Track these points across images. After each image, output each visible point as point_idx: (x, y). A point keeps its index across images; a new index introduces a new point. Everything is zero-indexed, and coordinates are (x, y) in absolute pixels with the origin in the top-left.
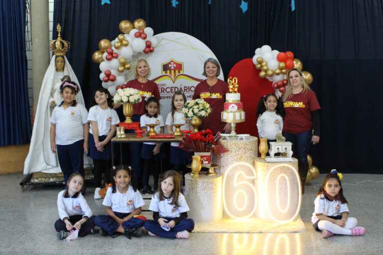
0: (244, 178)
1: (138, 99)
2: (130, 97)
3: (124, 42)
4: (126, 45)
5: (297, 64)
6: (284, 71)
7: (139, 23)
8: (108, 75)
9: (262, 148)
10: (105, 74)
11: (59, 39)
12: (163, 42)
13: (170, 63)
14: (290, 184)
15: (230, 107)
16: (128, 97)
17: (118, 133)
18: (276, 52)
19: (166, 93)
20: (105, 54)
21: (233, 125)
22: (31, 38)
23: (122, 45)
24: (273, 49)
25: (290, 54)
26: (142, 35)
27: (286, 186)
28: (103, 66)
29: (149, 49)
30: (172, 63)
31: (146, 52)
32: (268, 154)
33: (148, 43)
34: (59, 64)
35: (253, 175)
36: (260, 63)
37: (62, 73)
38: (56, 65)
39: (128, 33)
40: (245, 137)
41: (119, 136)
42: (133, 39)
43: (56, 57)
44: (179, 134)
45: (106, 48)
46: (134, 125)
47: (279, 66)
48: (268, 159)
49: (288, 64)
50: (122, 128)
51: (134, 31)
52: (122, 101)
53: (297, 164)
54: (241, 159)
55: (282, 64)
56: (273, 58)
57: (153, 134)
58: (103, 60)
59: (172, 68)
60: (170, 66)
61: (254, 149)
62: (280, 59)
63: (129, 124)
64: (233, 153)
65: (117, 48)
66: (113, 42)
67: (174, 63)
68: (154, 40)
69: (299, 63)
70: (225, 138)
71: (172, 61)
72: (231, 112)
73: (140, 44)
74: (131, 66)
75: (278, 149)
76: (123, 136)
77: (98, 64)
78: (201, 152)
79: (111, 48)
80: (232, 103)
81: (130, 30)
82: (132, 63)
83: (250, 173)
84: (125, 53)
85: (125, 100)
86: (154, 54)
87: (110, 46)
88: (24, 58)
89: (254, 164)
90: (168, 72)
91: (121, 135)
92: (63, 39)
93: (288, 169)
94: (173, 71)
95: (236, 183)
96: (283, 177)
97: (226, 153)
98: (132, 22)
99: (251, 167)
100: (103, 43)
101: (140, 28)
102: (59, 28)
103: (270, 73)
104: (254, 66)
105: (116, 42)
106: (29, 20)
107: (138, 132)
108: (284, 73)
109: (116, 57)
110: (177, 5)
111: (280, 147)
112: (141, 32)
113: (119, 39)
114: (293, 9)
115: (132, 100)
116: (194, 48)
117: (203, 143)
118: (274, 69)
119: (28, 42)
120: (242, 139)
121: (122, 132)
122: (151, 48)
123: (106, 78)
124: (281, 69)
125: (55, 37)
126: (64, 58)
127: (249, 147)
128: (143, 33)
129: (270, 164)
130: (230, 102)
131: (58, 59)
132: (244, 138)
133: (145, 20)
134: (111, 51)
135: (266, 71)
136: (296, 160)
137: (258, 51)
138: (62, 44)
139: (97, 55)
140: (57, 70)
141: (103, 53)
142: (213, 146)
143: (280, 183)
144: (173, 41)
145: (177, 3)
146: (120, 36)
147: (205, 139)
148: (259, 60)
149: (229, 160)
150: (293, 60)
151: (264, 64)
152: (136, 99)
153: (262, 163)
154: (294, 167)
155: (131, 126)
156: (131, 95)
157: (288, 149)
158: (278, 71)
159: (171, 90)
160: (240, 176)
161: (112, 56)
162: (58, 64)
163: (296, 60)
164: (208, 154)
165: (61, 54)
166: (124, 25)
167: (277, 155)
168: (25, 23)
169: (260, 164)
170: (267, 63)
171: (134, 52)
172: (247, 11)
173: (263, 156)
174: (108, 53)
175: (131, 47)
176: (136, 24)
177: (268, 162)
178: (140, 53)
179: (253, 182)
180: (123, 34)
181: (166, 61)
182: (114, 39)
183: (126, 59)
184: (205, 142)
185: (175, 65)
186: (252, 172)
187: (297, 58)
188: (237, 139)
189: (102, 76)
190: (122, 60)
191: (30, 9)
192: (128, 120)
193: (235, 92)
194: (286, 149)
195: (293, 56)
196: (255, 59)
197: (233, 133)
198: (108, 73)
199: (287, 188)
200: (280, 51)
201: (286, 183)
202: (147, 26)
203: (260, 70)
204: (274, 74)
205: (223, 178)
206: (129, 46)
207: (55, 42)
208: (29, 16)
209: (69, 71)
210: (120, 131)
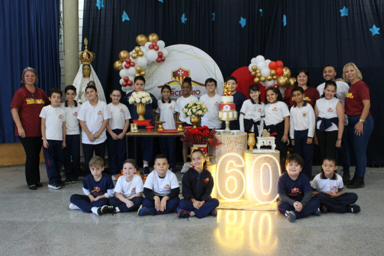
0: (235, 167)
1: (149, 101)
2: (143, 99)
3: (139, 53)
4: (141, 56)
5: (286, 71)
6: (275, 77)
7: (153, 37)
8: (126, 80)
9: (250, 142)
10: (124, 80)
11: (86, 50)
12: (173, 52)
13: (179, 71)
14: (272, 171)
15: (225, 107)
16: (141, 99)
17: (132, 128)
18: (269, 61)
19: (175, 96)
20: (124, 63)
21: (227, 123)
22: (64, 50)
23: (138, 55)
24: (266, 59)
25: (280, 63)
26: (155, 47)
27: (269, 173)
28: (123, 73)
29: (161, 59)
30: (181, 71)
31: (158, 61)
32: (255, 147)
33: (160, 54)
34: (86, 71)
35: (242, 164)
36: (255, 70)
37: (88, 79)
38: (83, 72)
39: (144, 45)
40: (237, 132)
41: (132, 131)
42: (148, 51)
43: (84, 65)
44: (181, 130)
45: (125, 58)
46: (145, 122)
47: (270, 73)
48: (255, 151)
49: (278, 71)
50: (135, 124)
51: (148, 44)
52: (135, 102)
53: (279, 155)
54: (232, 151)
55: (273, 72)
56: (266, 66)
57: (161, 130)
58: (123, 68)
59: (181, 75)
60: (179, 73)
61: (244, 143)
62: (271, 67)
63: (141, 121)
64: (226, 146)
65: (134, 58)
66: (131, 53)
67: (182, 70)
68: (165, 51)
69: (288, 71)
70: (219, 133)
71: (180, 69)
72: (225, 111)
73: (153, 55)
74: (145, 73)
75: (263, 142)
76: (136, 131)
77: (119, 71)
78: (198, 144)
79: (129, 58)
80: (226, 104)
81: (145, 44)
82: (146, 71)
83: (239, 162)
84: (141, 62)
85: (138, 101)
86: (165, 63)
87: (129, 56)
88: (58, 67)
89: (243, 155)
90: (177, 78)
91: (135, 130)
92: (89, 51)
93: (271, 159)
94: (181, 78)
95: (227, 171)
96: (266, 166)
97: (220, 146)
98: (147, 36)
99: (241, 157)
100: (123, 54)
101: (153, 41)
102: (86, 42)
103: (263, 79)
104: (250, 73)
105: (133, 53)
106: (62, 34)
107: (148, 127)
108: (275, 79)
109: (133, 66)
110: (185, 21)
111: (265, 141)
112: (154, 44)
113: (135, 51)
114: (285, 24)
115: (144, 101)
116: (199, 58)
117: (201, 137)
118: (266, 76)
119: (61, 53)
120: (233, 134)
121: (136, 128)
122: (163, 58)
123: (125, 83)
124: (272, 75)
125: (83, 49)
126: (89, 66)
127: (239, 140)
128: (156, 45)
129: (255, 155)
130: (225, 103)
131: (85, 67)
132: (235, 133)
133: (158, 34)
134: (129, 60)
135: (259, 77)
136: (278, 152)
137: (253, 60)
138: (89, 55)
139: (117, 64)
140: (84, 76)
141: (123, 62)
142: (209, 140)
143: (263, 170)
144: (181, 52)
145: (186, 19)
146: (137, 48)
147: (202, 134)
148: (254, 68)
149: (222, 151)
150: (283, 68)
151: (258, 71)
152: (148, 101)
153: (249, 154)
154: (276, 158)
155: (143, 123)
156: (143, 97)
157: (271, 143)
158: (269, 77)
159: (180, 93)
160: (231, 165)
161: (130, 64)
162: (84, 71)
163: (285, 68)
164: (205, 146)
165: (88, 63)
166: (140, 38)
167: (263, 147)
168: (59, 37)
169: (248, 155)
170: (260, 70)
171: (148, 61)
172: (245, 26)
173: (251, 149)
174: (126, 62)
175: (146, 57)
176: (151, 38)
177: (255, 153)
178: (153, 62)
179: (243, 170)
180: (139, 46)
181: (175, 69)
182: (132, 50)
183: (141, 67)
184: (202, 136)
185: (183, 72)
186: (241, 162)
187: (287, 66)
188: (230, 134)
189: (122, 81)
190: (138, 68)
191: (63, 25)
192: (141, 118)
193: (229, 95)
194: (270, 142)
195: (283, 65)
196: (250, 67)
197: (227, 129)
198: (126, 78)
199: (269, 175)
200: (272, 60)
201: (269, 171)
202: (160, 39)
203: (255, 76)
204: (266, 80)
205: (217, 166)
206: (144, 57)
207: (83, 53)
208: (62, 31)
209: (94, 77)
210: (134, 127)
